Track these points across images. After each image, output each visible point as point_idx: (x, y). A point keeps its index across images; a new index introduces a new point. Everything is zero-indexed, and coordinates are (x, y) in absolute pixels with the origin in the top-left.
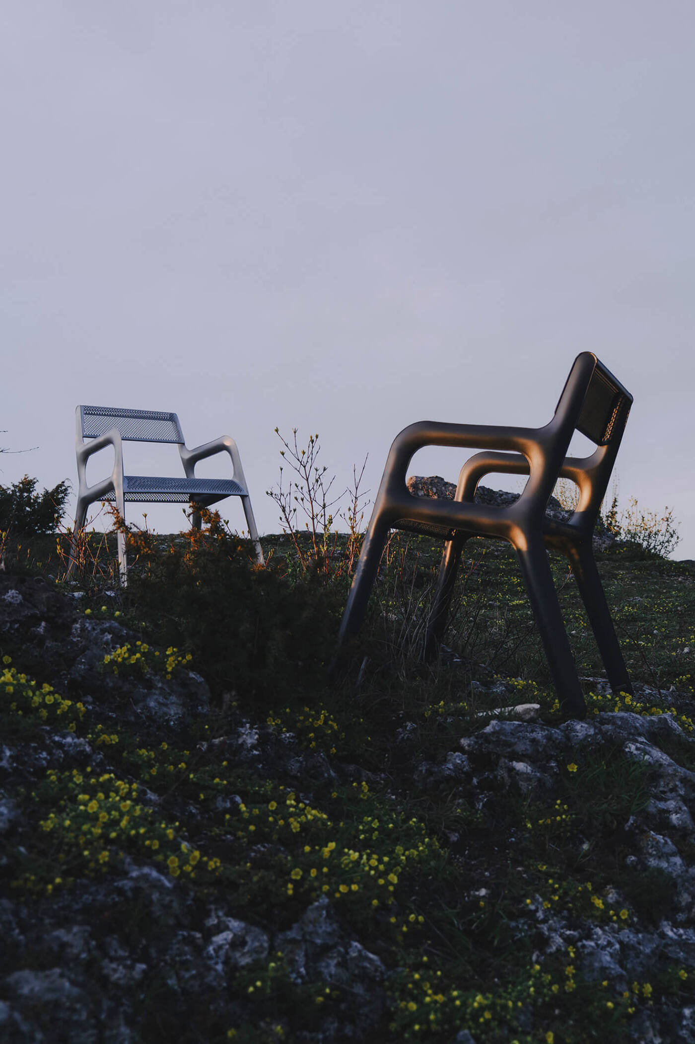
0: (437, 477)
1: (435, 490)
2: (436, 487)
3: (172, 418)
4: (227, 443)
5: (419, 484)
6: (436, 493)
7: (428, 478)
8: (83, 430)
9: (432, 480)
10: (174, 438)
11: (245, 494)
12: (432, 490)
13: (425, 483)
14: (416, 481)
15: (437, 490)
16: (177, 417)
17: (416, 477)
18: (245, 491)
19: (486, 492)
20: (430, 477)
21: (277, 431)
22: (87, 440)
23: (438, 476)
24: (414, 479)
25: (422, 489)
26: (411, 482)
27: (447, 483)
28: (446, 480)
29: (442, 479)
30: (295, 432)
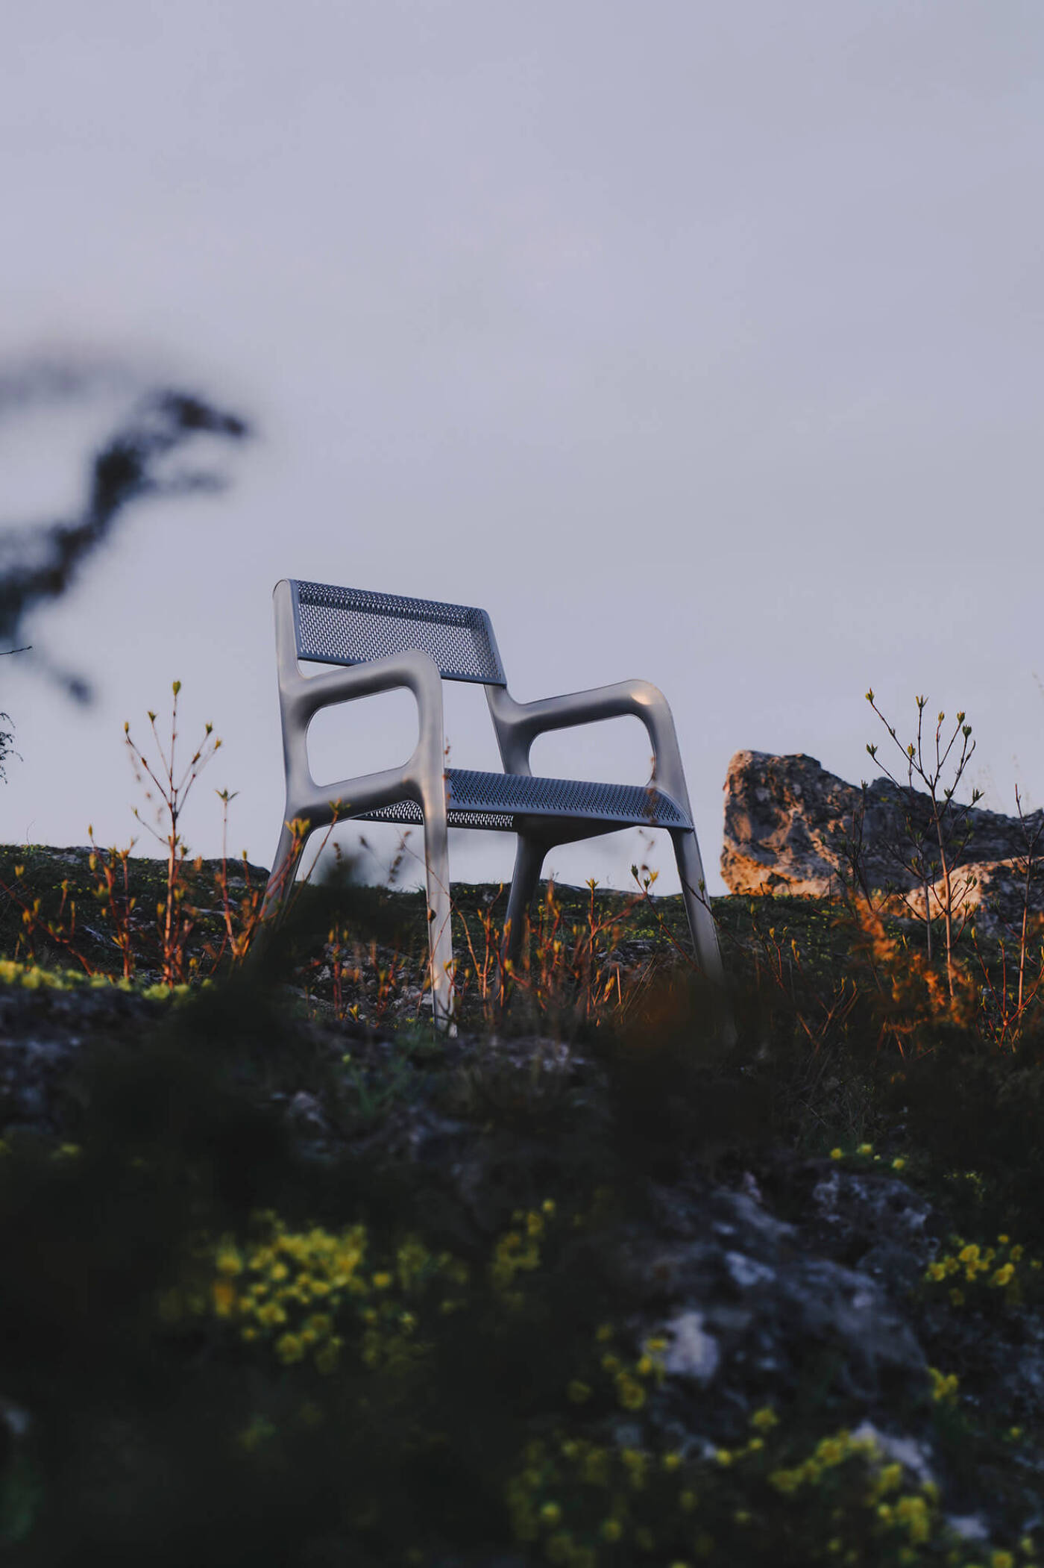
0: (804, 757)
1: (797, 788)
2: (801, 784)
3: (474, 621)
4: (642, 699)
5: (759, 770)
6: (801, 796)
7: (782, 760)
8: (299, 644)
9: (792, 765)
10: (475, 669)
11: (686, 825)
12: (791, 788)
13: (774, 771)
14: (752, 764)
15: (803, 789)
16: (489, 619)
17: (753, 753)
18: (687, 818)
19: (917, 803)
20: (787, 757)
21: (870, 697)
22: (310, 669)
23: (809, 754)
24: (748, 758)
25: (766, 786)
26: (740, 765)
27: (826, 775)
28: (825, 767)
29: (817, 764)
30: (921, 705)
